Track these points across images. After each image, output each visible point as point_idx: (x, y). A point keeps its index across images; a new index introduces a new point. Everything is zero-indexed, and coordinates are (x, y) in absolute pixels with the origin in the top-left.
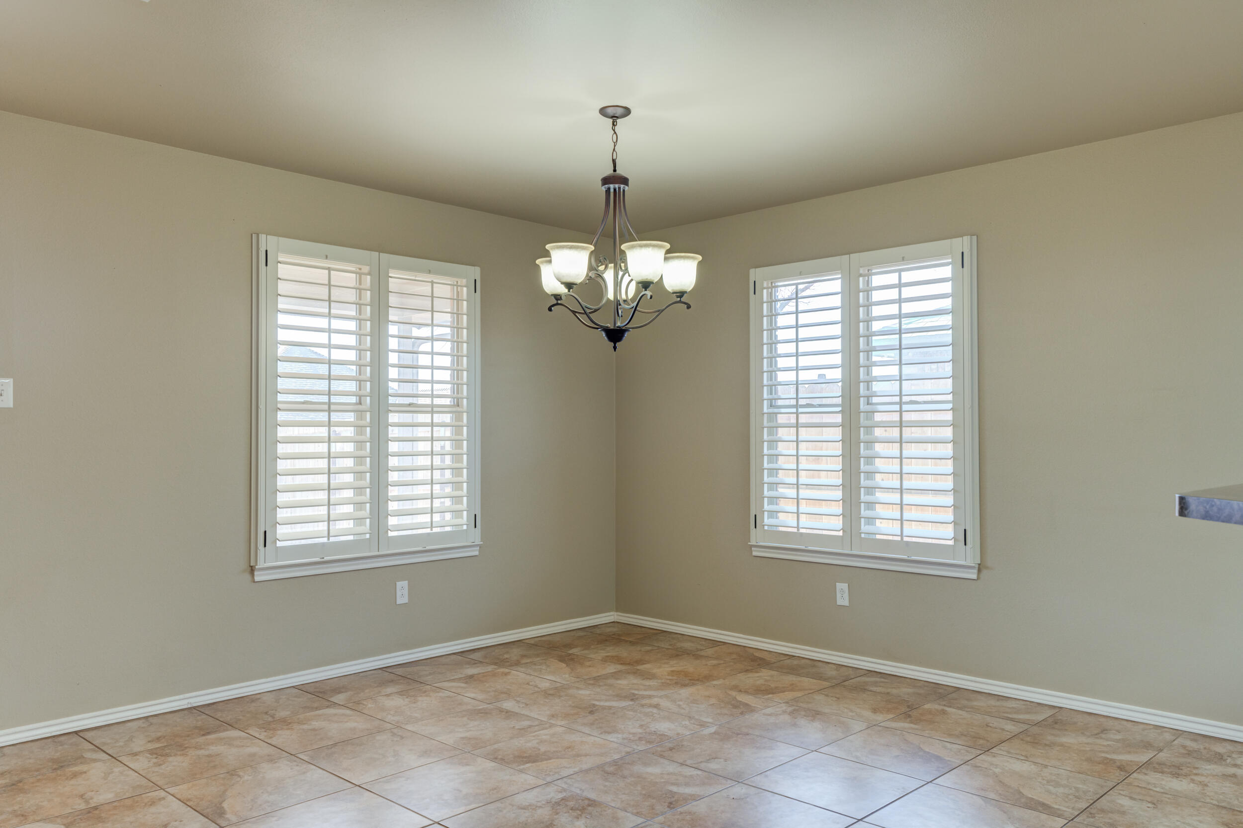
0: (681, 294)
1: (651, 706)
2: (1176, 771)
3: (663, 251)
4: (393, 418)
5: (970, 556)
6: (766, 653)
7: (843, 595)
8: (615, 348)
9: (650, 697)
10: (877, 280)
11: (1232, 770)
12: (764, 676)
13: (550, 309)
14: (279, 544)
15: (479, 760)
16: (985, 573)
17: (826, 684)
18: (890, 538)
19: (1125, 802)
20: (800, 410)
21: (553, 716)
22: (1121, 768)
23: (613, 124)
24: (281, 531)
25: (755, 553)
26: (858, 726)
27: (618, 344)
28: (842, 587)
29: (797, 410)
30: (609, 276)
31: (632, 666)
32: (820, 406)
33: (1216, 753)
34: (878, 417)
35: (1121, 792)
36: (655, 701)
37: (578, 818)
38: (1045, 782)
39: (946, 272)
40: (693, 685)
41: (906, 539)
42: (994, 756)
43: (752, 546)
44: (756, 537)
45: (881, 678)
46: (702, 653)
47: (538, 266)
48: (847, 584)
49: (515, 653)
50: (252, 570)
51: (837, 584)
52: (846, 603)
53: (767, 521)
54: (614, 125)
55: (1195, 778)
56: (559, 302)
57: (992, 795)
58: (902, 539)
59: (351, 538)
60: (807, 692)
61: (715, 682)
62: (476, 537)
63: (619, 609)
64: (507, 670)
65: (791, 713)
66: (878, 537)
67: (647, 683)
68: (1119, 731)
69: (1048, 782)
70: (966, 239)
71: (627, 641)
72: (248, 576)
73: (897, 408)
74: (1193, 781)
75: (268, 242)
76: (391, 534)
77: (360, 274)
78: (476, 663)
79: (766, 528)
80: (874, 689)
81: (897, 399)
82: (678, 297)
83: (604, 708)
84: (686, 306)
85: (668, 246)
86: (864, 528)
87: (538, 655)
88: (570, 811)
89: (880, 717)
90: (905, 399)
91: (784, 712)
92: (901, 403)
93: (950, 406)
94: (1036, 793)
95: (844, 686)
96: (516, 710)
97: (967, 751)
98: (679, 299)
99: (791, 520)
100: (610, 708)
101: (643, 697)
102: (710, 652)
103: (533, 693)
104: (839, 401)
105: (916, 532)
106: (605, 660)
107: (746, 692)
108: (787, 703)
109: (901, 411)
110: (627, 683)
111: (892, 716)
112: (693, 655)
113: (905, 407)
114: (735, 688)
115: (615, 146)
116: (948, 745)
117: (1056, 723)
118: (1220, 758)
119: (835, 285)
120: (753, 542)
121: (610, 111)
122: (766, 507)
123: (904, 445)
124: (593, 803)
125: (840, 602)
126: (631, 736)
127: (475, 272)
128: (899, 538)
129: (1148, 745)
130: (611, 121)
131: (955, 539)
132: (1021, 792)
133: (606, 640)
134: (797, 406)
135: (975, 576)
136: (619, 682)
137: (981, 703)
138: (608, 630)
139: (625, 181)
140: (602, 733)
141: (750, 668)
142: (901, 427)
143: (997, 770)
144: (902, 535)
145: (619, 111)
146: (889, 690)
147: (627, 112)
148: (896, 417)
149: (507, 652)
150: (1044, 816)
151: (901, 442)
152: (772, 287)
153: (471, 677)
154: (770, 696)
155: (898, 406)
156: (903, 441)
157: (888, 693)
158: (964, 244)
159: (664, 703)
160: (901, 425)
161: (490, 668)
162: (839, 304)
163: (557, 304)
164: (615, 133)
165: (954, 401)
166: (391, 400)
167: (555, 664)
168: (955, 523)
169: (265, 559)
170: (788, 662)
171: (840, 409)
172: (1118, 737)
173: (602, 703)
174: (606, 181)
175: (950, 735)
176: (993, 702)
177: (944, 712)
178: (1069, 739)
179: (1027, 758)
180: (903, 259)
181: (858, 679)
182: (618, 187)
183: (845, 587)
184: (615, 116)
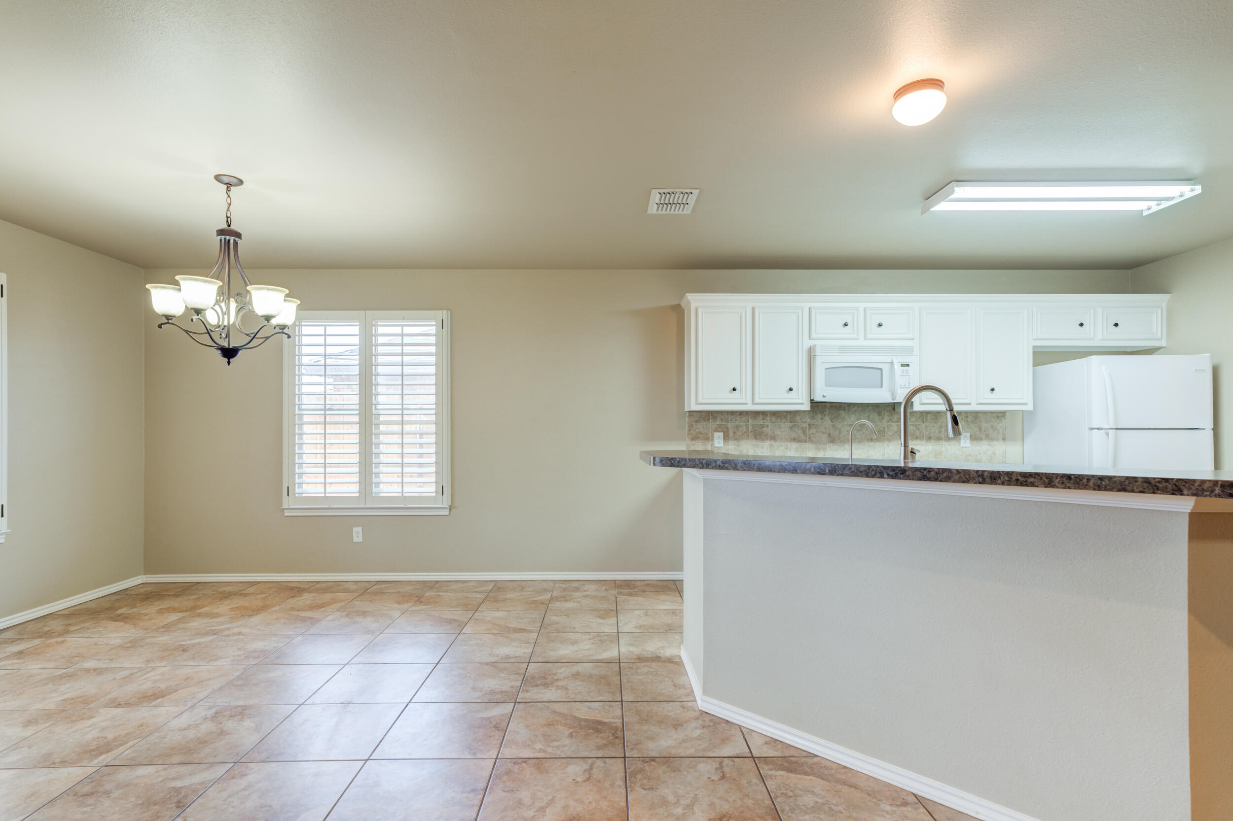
0: (283, 327)
1: (234, 635)
2: (566, 599)
3: (284, 295)
5: (446, 502)
6: (296, 583)
7: (358, 535)
8: (229, 363)
9: (228, 629)
10: (381, 330)
11: (585, 593)
12: (307, 598)
13: (160, 326)
15: (101, 710)
16: (453, 510)
17: (355, 595)
18: (396, 495)
19: (555, 618)
20: (327, 412)
21: (148, 661)
22: (542, 603)
23: (227, 190)
25: (286, 514)
26: (396, 614)
27: (231, 360)
28: (356, 530)
29: (325, 412)
31: (193, 611)
32: (339, 410)
33: (575, 587)
34: (382, 418)
35: (551, 614)
36: (236, 630)
37: (242, 720)
38: (515, 618)
39: (433, 330)
40: (257, 614)
41: (405, 495)
42: (482, 612)
43: (283, 510)
44: (287, 503)
45: (388, 584)
46: (246, 592)
47: (148, 290)
48: (361, 528)
49: (55, 625)
51: (354, 528)
52: (361, 540)
53: (297, 490)
55: (575, 600)
56: (170, 321)
57: (495, 631)
58: (403, 495)
60: (347, 601)
61: (274, 609)
62: (2, 525)
63: (147, 571)
64: (60, 639)
65: (347, 616)
66: (382, 495)
67: (216, 620)
68: (530, 586)
69: (516, 618)
70: (445, 312)
71: (170, 595)
73: (400, 412)
74: (574, 601)
78: (14, 642)
79: (297, 495)
80: (388, 591)
81: (400, 407)
82: (280, 329)
83: (194, 645)
84: (287, 336)
85: (287, 291)
86: (375, 490)
87: (84, 622)
88: (231, 718)
89: (405, 606)
90: (405, 407)
91: (342, 616)
92: (402, 409)
93: (434, 412)
94: (515, 625)
95: (369, 593)
96: (105, 666)
97: (467, 613)
98: (281, 331)
99: (319, 488)
100: (199, 644)
101: (223, 630)
102: (252, 590)
103: (109, 650)
104: (357, 407)
105: (412, 490)
106: (161, 612)
107: (303, 610)
108: (338, 610)
109: (402, 415)
110: (196, 623)
111: (411, 604)
112: (240, 594)
113: (405, 412)
114: (293, 609)
115: (229, 208)
116: (454, 612)
117: (500, 589)
118: (577, 589)
119: (356, 330)
120: (285, 506)
121: (226, 180)
122: (298, 480)
123: (404, 435)
124: (245, 708)
125: (355, 540)
126: (237, 657)
128: (400, 495)
129: (546, 591)
130: (225, 187)
131: (436, 492)
132: (507, 627)
133: (148, 598)
134: (325, 410)
135: (447, 513)
136: (190, 624)
137: (455, 586)
138: (142, 590)
139: (238, 235)
140: (208, 662)
141: (293, 595)
142: (402, 424)
143: (489, 619)
144: (402, 493)
145: (234, 181)
146: (398, 590)
147: (241, 182)
148: (399, 418)
149: (45, 626)
150: (526, 635)
151: (402, 434)
152: (303, 326)
153: (21, 653)
154: (323, 609)
155: (401, 411)
156: (404, 433)
157: (399, 592)
158: (444, 314)
159: (244, 630)
160: (402, 423)
161: (37, 642)
162: (357, 342)
163: (168, 323)
164: (229, 196)
165: (436, 409)
167: (112, 625)
168: (436, 482)
170: (318, 586)
171: (357, 412)
172: (531, 589)
173: (188, 642)
174: (221, 232)
175: (452, 607)
176: (461, 585)
177: (439, 596)
178: (510, 595)
179: (498, 609)
180: (404, 318)
181: (375, 587)
182: (232, 239)
183: (360, 529)
184: (230, 183)
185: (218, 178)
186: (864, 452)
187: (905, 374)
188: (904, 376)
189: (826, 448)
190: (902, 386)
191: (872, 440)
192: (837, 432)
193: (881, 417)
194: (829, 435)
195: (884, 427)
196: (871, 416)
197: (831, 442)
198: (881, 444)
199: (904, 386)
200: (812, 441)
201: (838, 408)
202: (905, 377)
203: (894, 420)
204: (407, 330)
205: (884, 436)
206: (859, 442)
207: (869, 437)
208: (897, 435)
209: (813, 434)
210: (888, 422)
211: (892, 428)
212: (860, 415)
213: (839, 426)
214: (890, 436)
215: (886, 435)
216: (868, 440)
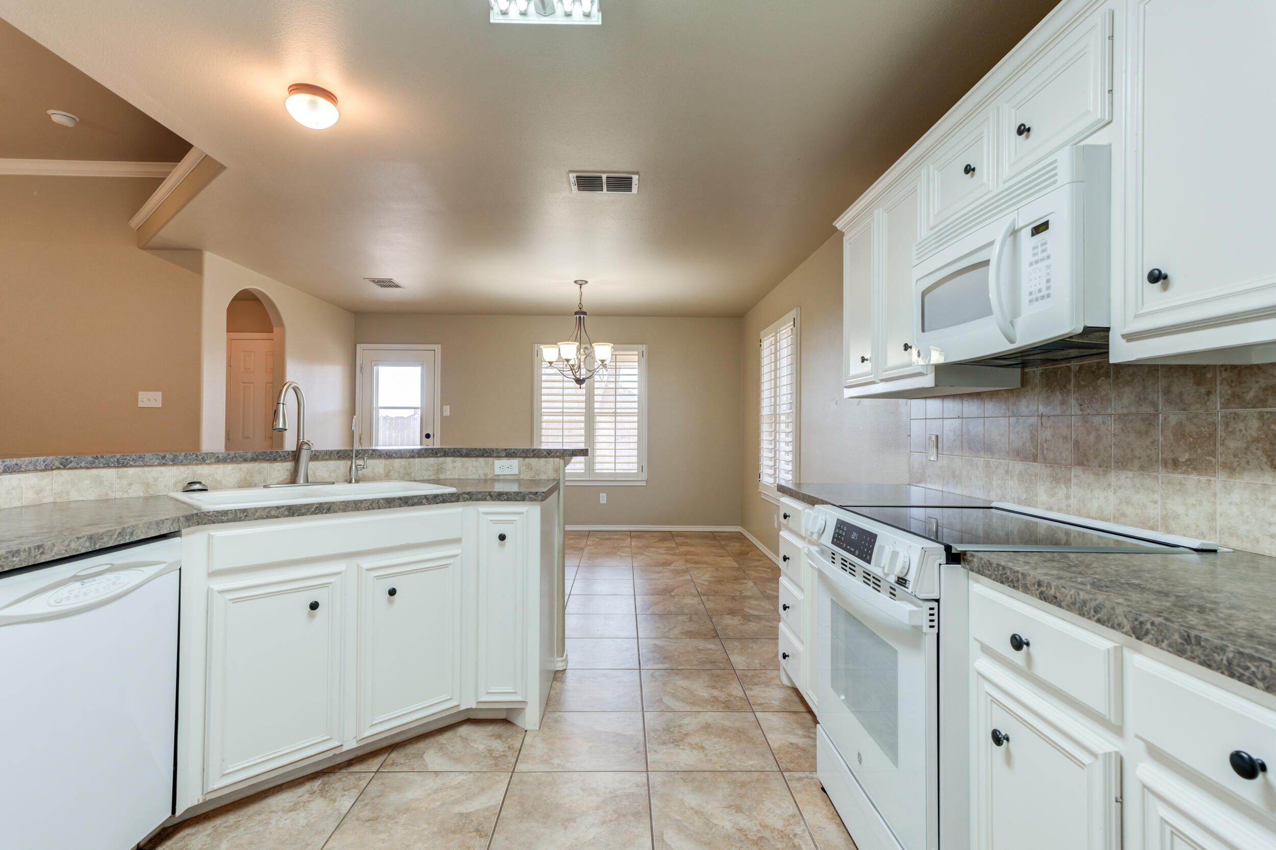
4: (597, 418)
43: (760, 492)
54: (581, 287)
59: (575, 471)
62: (644, 476)
70: (796, 309)
76: (596, 471)
115: (581, 298)
121: (579, 282)
127: (643, 348)
139: (585, 313)
145: (582, 282)
147: (586, 282)
158: (795, 313)
164: (581, 291)
174: (576, 313)
182: (582, 316)
185: (576, 282)
186: (1155, 502)
187: (1040, 256)
188: (1037, 262)
189: (1070, 480)
190: (1033, 297)
191: (1175, 464)
192: (1092, 439)
193: (1203, 390)
194: (1077, 442)
195: (1214, 424)
196: (1176, 389)
197: (1080, 464)
198: (1204, 479)
199: (1040, 295)
200: (1045, 460)
201: (1094, 372)
202: (1040, 265)
203: (1251, 394)
205: (1213, 453)
206: (1142, 468)
207: (1168, 455)
208: (1259, 453)
209: (1046, 441)
210: (1225, 405)
211: (1241, 426)
212: (1145, 387)
213: (1097, 420)
214: (1235, 456)
215: (1220, 449)
216: (1165, 463)
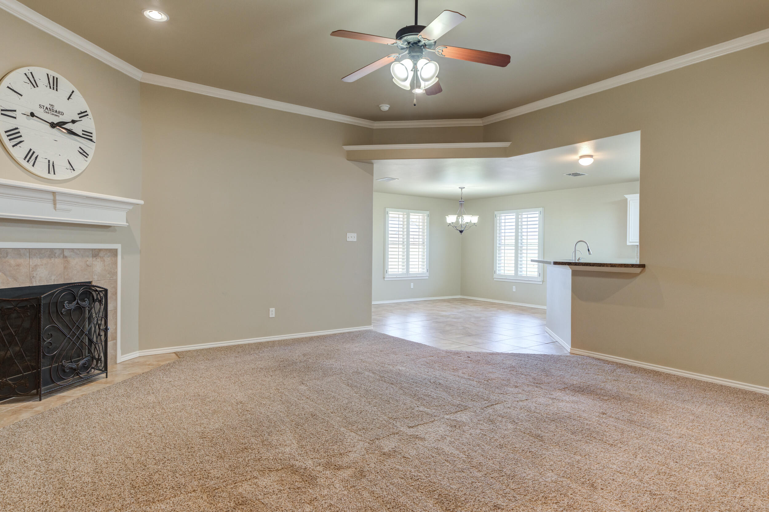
0: (475, 223)
4: (411, 246)
5: (540, 279)
7: (514, 289)
8: (461, 234)
10: (523, 216)
13: (448, 227)
14: (389, 273)
16: (543, 282)
17: (507, 307)
18: (524, 275)
20: (505, 246)
24: (390, 270)
25: (494, 280)
26: (511, 311)
28: (514, 287)
30: (460, 220)
32: (509, 245)
34: (522, 248)
39: (537, 215)
41: (527, 275)
43: (494, 278)
44: (495, 276)
45: (521, 306)
50: (384, 278)
52: (515, 291)
53: (497, 272)
57: (529, 317)
59: (401, 273)
61: (482, 306)
62: (428, 274)
63: (461, 295)
66: (521, 275)
70: (541, 208)
72: (383, 279)
73: (526, 246)
75: (387, 209)
76: (410, 272)
77: (404, 215)
79: (497, 274)
84: (476, 225)
85: (472, 215)
86: (519, 273)
90: (528, 244)
93: (537, 245)
95: (512, 307)
99: (503, 271)
104: (514, 244)
105: (529, 274)
107: (489, 307)
113: (528, 246)
114: (487, 306)
115: (462, 194)
119: (514, 217)
122: (497, 269)
125: (513, 291)
127: (428, 212)
131: (538, 275)
135: (541, 283)
137: (540, 310)
139: (463, 201)
142: (527, 250)
147: (464, 188)
148: (526, 248)
152: (500, 216)
158: (541, 209)
162: (515, 221)
163: (450, 226)
164: (462, 191)
166: (410, 242)
168: (538, 272)
169: (387, 276)
171: (514, 246)
174: (460, 201)
181: (516, 307)
183: (515, 287)
184: (462, 188)
185: (459, 188)
204: (529, 216)
